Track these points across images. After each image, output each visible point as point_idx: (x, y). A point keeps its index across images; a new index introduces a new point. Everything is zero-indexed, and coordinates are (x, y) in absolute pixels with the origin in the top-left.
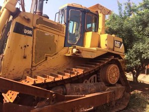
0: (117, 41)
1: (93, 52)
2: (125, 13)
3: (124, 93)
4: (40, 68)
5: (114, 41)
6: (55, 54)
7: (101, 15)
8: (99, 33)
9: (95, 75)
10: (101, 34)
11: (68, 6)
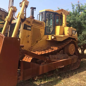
0: (73, 30)
1: (61, 37)
2: (76, 11)
3: (77, 60)
4: (35, 47)
5: (72, 31)
6: (41, 39)
7: (64, 15)
8: (63, 26)
9: (62, 50)
10: (65, 27)
11: (46, 11)
